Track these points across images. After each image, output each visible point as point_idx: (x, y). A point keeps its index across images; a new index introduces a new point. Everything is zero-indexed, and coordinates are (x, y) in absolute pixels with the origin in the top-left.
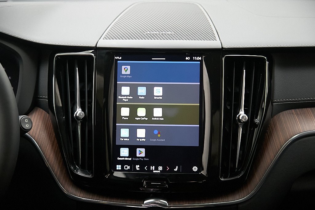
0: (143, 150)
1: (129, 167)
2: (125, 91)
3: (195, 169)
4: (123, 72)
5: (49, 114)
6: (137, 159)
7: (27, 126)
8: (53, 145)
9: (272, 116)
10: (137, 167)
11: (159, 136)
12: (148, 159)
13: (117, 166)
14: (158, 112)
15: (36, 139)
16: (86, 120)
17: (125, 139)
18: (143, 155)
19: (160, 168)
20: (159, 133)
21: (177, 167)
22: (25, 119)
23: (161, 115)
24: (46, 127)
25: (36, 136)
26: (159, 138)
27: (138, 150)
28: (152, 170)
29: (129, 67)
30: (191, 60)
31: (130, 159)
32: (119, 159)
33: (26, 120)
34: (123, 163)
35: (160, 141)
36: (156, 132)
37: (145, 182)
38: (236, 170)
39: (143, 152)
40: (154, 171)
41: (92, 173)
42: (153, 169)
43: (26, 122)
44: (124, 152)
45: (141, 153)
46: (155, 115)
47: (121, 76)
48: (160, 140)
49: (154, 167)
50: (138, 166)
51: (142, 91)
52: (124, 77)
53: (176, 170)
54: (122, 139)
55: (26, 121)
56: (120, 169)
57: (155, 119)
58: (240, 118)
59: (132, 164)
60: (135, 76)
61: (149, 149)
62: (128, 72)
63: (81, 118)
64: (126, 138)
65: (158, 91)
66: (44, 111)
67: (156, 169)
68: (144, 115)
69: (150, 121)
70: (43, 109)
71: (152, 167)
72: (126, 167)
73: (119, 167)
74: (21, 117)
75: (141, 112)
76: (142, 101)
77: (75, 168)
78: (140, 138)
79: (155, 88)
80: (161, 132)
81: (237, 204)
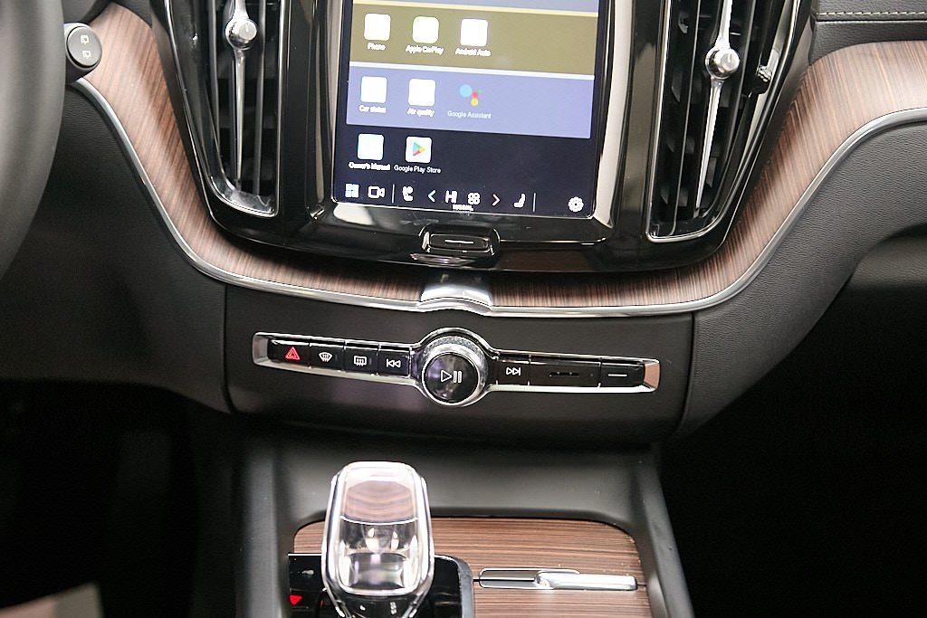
0: (426, 143)
1: (381, 192)
3: (576, 204)
5: (151, 25)
6: (407, 169)
7: (87, 57)
8: (160, 119)
9: (811, 60)
10: (407, 191)
11: (475, 102)
12: (439, 171)
13: (348, 186)
14: (474, 33)
15: (110, 99)
16: (260, 48)
17: (374, 109)
18: (425, 157)
19: (474, 198)
20: (475, 95)
21: (523, 195)
22: (79, 34)
23: (483, 43)
24: (143, 65)
25: (112, 90)
26: (474, 110)
27: (411, 141)
28: (450, 202)
31: (388, 168)
32: (352, 165)
33: (82, 37)
34: (365, 179)
35: (476, 118)
36: (466, 91)
37: (427, 236)
38: (696, 214)
39: (424, 150)
40: (455, 207)
41: (273, 205)
42: (454, 201)
43: (85, 42)
44: (370, 147)
45: (419, 151)
46: (463, 42)
48: (477, 116)
49: (455, 193)
50: (410, 190)
53: (520, 204)
54: (366, 109)
55: (84, 39)
56: (356, 195)
57: (465, 52)
58: (717, 61)
59: (392, 181)
63: (246, 42)
64: (377, 105)
66: (136, 18)
67: (463, 200)
68: (433, 38)
69: (449, 59)
70: (132, 11)
71: (450, 193)
72: (374, 192)
73: (352, 190)
74: (68, 27)
75: (426, 30)
77: (224, 188)
78: (417, 108)
80: (480, 91)
81: (693, 314)
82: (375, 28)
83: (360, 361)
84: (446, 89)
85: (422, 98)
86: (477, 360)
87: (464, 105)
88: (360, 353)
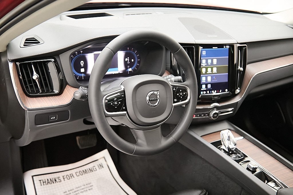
0: (210, 85)
2: (204, 61)
4: (203, 54)
6: (208, 89)
12: (212, 88)
14: (215, 70)
18: (210, 87)
26: (215, 80)
27: (208, 85)
29: (205, 51)
30: (226, 48)
31: (206, 89)
32: (202, 89)
34: (203, 91)
35: (216, 81)
36: (214, 77)
42: (213, 92)
44: (204, 86)
45: (209, 86)
47: (203, 56)
51: (209, 61)
52: (204, 56)
54: (203, 81)
57: (214, 72)
59: (206, 91)
60: (208, 55)
61: (212, 84)
62: (205, 54)
65: (215, 61)
69: (212, 73)
73: (202, 93)
75: (209, 70)
76: (210, 65)
78: (209, 80)
79: (214, 59)
80: (216, 77)
81: (237, 102)
82: (204, 70)
83: (203, 115)
84: (212, 77)
85: (209, 79)
86: (217, 112)
87: (214, 79)
88: (206, 114)
